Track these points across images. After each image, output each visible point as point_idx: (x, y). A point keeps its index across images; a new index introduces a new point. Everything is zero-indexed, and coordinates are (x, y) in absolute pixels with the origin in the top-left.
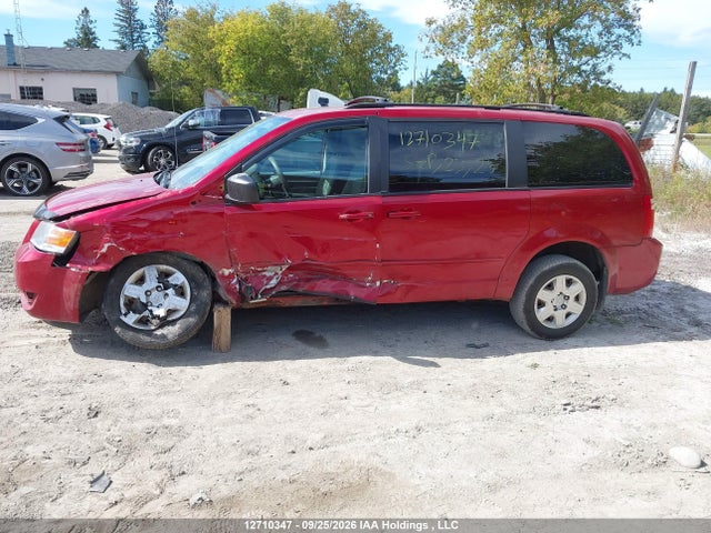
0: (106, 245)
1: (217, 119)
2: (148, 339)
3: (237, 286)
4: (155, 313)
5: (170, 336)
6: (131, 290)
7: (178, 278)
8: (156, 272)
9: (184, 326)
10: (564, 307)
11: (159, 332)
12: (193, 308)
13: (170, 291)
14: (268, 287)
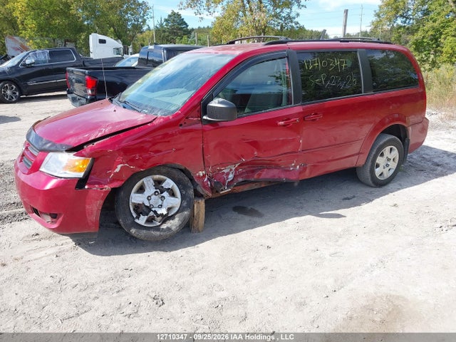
0: (119, 166)
1: (48, 58)
2: (158, 233)
3: (209, 183)
4: (159, 212)
5: (173, 228)
6: (136, 198)
7: (169, 183)
8: (152, 181)
9: (182, 218)
10: (387, 165)
11: (164, 226)
12: (185, 204)
13: (165, 194)
14: (229, 180)
